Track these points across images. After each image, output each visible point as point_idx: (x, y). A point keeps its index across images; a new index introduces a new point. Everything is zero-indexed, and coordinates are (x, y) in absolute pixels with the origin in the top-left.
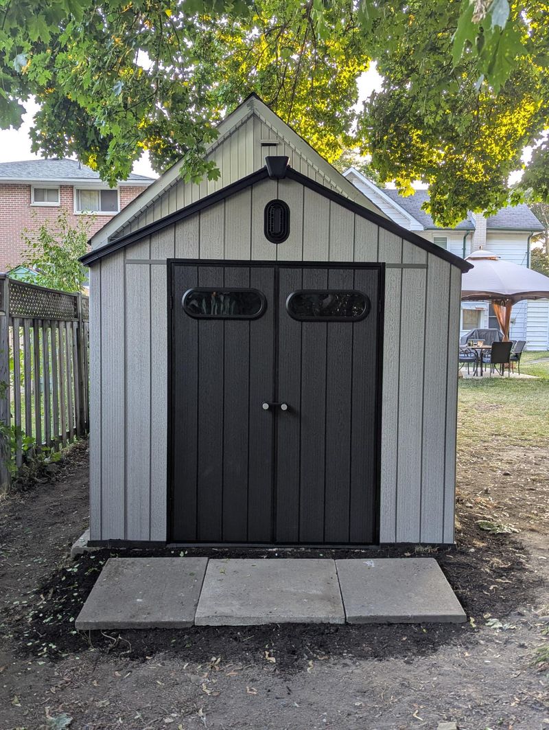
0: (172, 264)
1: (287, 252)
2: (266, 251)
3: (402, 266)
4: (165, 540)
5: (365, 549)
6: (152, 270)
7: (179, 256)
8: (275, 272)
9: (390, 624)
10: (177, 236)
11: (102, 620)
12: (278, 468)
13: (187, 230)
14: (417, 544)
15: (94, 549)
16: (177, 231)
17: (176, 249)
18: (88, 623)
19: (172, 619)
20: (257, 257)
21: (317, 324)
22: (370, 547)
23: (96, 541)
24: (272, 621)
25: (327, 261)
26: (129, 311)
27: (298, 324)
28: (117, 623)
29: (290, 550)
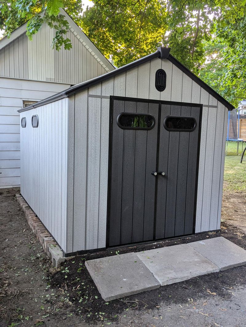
0: (113, 99)
1: (164, 96)
2: (155, 95)
3: (208, 106)
4: (105, 247)
5: (190, 237)
6: (102, 101)
7: (116, 95)
8: (159, 106)
9: (235, 268)
10: (115, 83)
11: (118, 294)
12: (157, 204)
13: (120, 81)
14: (208, 232)
15: (70, 258)
16: (115, 81)
17: (115, 91)
18: (112, 297)
19: (150, 286)
20: (152, 98)
21: (176, 133)
22: (192, 235)
23: (70, 253)
24: (193, 277)
25: (181, 102)
26: (90, 124)
27: (168, 132)
28: (126, 293)
29: (161, 242)
